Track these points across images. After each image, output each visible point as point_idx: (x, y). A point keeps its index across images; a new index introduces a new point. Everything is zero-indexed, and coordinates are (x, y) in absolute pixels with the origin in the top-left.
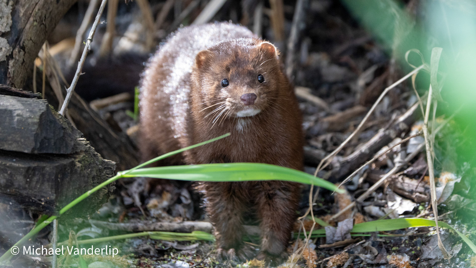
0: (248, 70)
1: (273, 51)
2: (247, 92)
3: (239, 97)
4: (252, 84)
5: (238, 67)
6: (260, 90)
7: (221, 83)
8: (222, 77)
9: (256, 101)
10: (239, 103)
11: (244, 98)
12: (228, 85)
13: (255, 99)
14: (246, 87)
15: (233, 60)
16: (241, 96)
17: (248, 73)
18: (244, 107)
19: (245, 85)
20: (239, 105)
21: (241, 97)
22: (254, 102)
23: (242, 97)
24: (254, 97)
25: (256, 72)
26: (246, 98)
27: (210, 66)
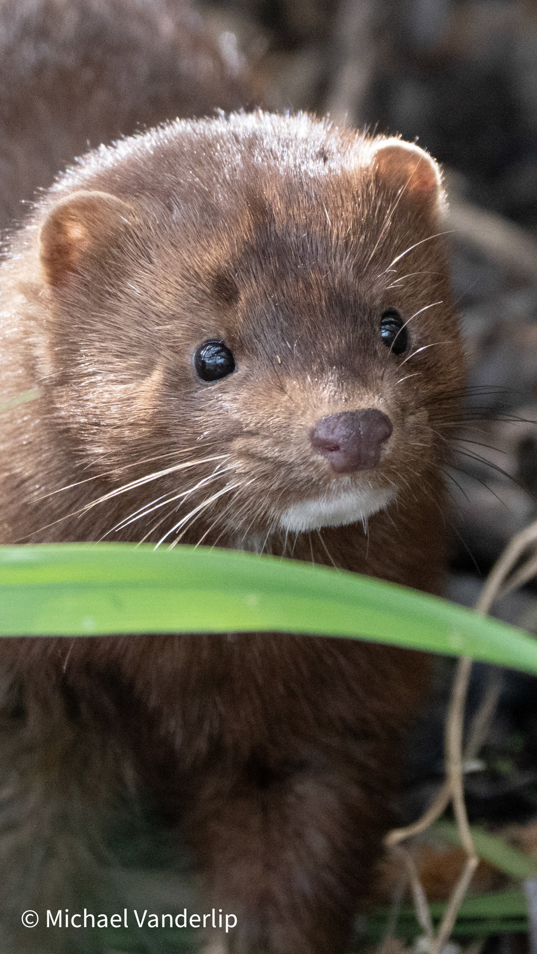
0: (330, 290)
1: (425, 183)
2: (341, 408)
3: (305, 434)
4: (358, 360)
5: (278, 279)
6: (403, 391)
7: (190, 360)
8: (195, 331)
9: (388, 450)
10: (305, 461)
11: (331, 437)
12: (229, 368)
13: (387, 436)
14: (331, 376)
15: (245, 243)
16: (311, 424)
17: (330, 307)
18: (328, 481)
19: (326, 366)
20: (304, 474)
21: (313, 432)
22: (378, 456)
23: (322, 434)
24: (381, 429)
25: (373, 299)
26: (339, 434)
27: (122, 274)
